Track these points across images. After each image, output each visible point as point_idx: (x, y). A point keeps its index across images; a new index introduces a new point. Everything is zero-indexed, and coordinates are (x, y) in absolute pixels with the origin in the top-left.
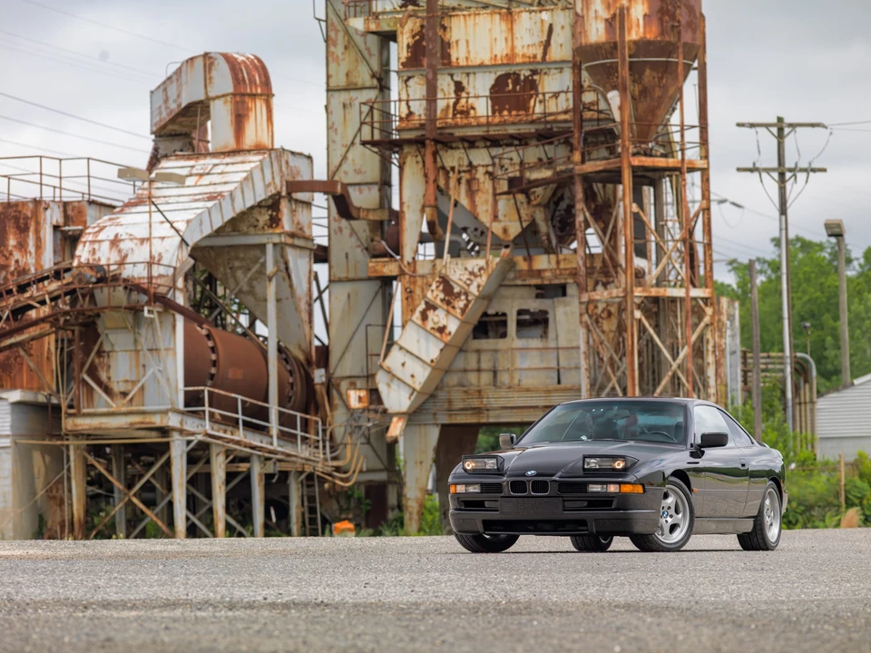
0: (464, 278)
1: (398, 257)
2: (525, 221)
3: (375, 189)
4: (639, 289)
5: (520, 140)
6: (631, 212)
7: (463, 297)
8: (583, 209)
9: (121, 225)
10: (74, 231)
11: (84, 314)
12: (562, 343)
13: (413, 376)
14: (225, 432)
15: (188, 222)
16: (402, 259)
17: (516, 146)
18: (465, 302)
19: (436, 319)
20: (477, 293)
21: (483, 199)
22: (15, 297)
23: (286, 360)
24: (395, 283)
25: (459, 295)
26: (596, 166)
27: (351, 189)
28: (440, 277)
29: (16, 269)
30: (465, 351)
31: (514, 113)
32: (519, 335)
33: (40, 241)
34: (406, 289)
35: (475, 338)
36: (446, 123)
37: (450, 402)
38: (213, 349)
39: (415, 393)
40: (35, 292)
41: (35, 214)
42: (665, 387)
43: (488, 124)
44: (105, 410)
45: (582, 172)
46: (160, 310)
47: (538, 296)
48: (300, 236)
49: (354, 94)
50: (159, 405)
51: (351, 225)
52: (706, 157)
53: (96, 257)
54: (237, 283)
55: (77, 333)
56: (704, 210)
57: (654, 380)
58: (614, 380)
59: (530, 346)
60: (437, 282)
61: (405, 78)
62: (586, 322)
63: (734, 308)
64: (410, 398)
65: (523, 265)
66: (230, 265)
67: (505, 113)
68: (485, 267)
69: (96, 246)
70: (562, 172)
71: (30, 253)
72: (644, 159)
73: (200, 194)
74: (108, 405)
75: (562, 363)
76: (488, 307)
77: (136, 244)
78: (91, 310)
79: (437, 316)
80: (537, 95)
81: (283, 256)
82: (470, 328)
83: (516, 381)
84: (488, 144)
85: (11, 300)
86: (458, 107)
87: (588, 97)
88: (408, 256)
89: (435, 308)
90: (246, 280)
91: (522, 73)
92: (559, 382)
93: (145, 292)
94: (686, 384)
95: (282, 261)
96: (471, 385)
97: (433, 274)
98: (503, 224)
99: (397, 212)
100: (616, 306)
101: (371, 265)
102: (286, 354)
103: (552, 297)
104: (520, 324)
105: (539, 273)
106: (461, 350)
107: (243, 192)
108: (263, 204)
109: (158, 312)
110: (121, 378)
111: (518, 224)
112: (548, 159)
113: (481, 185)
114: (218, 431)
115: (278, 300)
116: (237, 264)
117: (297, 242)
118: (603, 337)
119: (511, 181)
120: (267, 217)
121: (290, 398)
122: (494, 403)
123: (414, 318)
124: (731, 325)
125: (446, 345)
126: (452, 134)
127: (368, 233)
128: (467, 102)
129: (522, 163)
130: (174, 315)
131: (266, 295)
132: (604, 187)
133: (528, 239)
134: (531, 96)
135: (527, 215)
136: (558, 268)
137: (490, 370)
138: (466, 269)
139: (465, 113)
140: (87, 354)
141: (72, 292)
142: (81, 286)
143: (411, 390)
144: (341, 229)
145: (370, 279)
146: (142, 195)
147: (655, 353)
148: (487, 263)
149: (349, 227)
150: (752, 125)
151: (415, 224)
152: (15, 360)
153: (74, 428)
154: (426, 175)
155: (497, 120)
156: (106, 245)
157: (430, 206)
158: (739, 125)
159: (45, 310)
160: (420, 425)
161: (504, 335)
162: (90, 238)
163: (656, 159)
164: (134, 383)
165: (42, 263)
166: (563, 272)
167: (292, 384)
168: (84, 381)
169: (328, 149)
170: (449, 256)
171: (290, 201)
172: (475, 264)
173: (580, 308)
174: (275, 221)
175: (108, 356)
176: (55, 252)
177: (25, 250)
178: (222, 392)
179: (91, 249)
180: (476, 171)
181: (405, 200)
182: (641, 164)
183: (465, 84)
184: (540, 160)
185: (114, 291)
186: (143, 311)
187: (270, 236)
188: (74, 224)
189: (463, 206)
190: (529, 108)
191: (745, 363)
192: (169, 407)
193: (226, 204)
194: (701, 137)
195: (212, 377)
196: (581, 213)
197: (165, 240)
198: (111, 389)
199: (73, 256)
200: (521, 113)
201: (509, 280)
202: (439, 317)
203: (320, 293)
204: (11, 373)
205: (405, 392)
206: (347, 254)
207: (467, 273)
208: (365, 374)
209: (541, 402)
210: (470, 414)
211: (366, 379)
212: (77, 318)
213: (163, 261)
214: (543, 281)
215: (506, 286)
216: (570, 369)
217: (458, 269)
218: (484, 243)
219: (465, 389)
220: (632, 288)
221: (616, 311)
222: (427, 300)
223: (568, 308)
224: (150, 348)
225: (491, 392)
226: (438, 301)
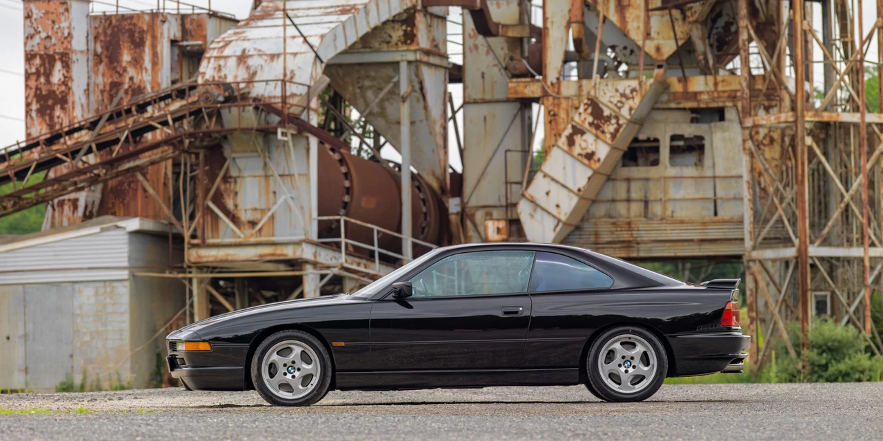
0: (615, 100)
1: (540, 77)
2: (681, 39)
3: (514, 4)
4: (810, 113)
6: (802, 29)
7: (613, 121)
8: (747, 27)
9: (249, 40)
10: (192, 46)
11: (210, 136)
12: (720, 171)
13: (558, 206)
14: (359, 264)
15: (322, 37)
16: (544, 80)
18: (615, 126)
19: (584, 145)
20: (628, 117)
21: (633, 15)
22: (135, 117)
23: (419, 188)
25: (608, 119)
27: (489, 4)
28: (588, 99)
29: (130, 87)
30: (614, 180)
32: (673, 164)
33: (157, 57)
34: (549, 112)
35: (624, 165)
37: (597, 234)
38: (347, 175)
39: (560, 225)
40: (156, 111)
41: (152, 27)
42: (837, 220)
44: (232, 240)
46: (294, 132)
47: (693, 121)
48: (437, 51)
50: (291, 235)
51: (487, 42)
53: (222, 74)
54: (367, 105)
55: (201, 156)
56: (878, 28)
57: (820, 212)
58: (781, 210)
59: (685, 175)
60: (585, 104)
62: (750, 149)
64: (555, 230)
65: (677, 87)
66: (360, 85)
68: (638, 88)
69: (222, 62)
71: (146, 69)
73: (332, 7)
74: (234, 235)
75: (720, 194)
76: (639, 131)
77: (266, 61)
78: (218, 132)
79: (585, 141)
81: (417, 75)
82: (619, 154)
83: (669, 213)
85: (130, 121)
88: (552, 75)
89: (582, 133)
90: (377, 100)
92: (716, 214)
93: (278, 112)
94: (860, 217)
95: (416, 80)
96: (620, 216)
97: (579, 96)
98: (655, 42)
99: (538, 28)
100: (779, 131)
101: (511, 85)
102: (418, 181)
103: (709, 122)
104: (674, 151)
105: (695, 95)
106: (610, 178)
107: (377, 6)
108: (397, 18)
109: (292, 135)
110: (249, 206)
111: (673, 42)
114: (352, 264)
115: (412, 123)
116: (367, 83)
117: (433, 60)
118: (767, 166)
120: (401, 33)
121: (424, 228)
122: (645, 236)
123: (560, 143)
125: (596, 172)
127: (506, 51)
130: (307, 138)
131: (399, 118)
132: (767, 3)
133: (684, 56)
135: (682, 32)
136: (716, 90)
137: (641, 201)
138: (617, 91)
140: (212, 179)
141: (197, 113)
142: (209, 105)
143: (556, 221)
144: (476, 47)
145: (508, 101)
146: (267, 7)
148: (640, 84)
149: (486, 45)
151: (559, 42)
152: (129, 185)
153: (198, 260)
156: (232, 62)
157: (577, 22)
159: (168, 132)
161: (655, 163)
162: (215, 53)
164: (263, 211)
165: (159, 80)
166: (721, 94)
167: (425, 214)
168: (208, 208)
170: (598, 76)
171: (425, 15)
172: (626, 86)
173: (743, 134)
174: (410, 37)
175: (235, 182)
176: (172, 69)
177: (141, 67)
178: (358, 222)
179: (216, 65)
181: (548, 15)
185: (244, 111)
186: (276, 133)
187: (404, 53)
188: (193, 38)
189: (612, 23)
192: (303, 237)
193: (361, 17)
195: (345, 205)
196: (745, 27)
197: (298, 56)
198: (239, 218)
199: (196, 73)
201: (662, 103)
202: (588, 142)
203: (454, 113)
204: (124, 199)
205: (550, 223)
206: (483, 74)
207: (618, 94)
208: (504, 203)
209: (697, 236)
210: (619, 248)
211: (504, 209)
212: (202, 140)
213: (296, 79)
214: (699, 104)
215: (659, 109)
216: (728, 200)
217: (608, 90)
218: (634, 62)
219: (613, 220)
220: (802, 111)
221: (780, 137)
222: (574, 124)
223: (727, 134)
224: (281, 173)
225: (641, 224)
226: (587, 125)
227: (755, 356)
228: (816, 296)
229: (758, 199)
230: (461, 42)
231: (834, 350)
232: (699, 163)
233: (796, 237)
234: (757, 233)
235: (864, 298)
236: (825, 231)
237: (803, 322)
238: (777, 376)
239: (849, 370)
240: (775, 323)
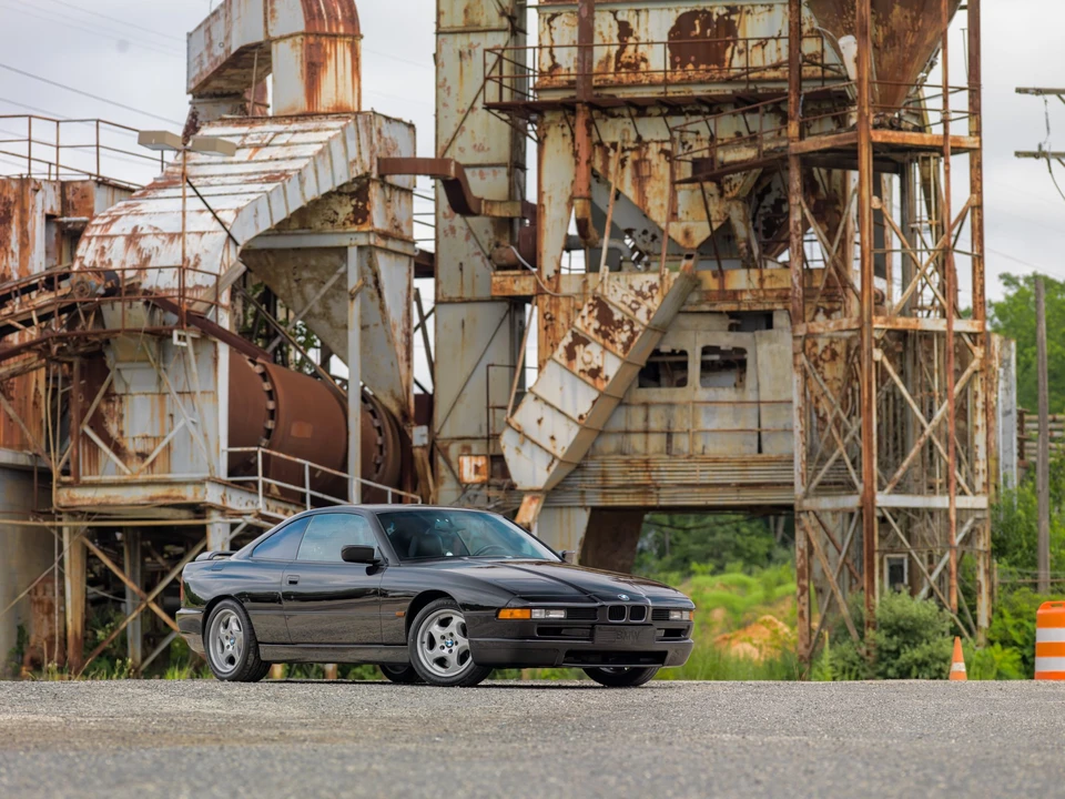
0: (628, 300)
1: (535, 270)
2: (716, 221)
3: (503, 172)
4: (881, 319)
5: (710, 106)
6: (870, 207)
7: (626, 327)
8: (800, 204)
9: (143, 214)
10: (75, 223)
11: (87, 341)
12: (766, 395)
13: (553, 438)
14: (286, 512)
15: (238, 211)
16: (540, 273)
17: (706, 114)
18: (629, 334)
19: (587, 358)
20: (646, 322)
21: (656, 189)
23: (372, 412)
24: (528, 307)
25: (620, 324)
26: (821, 142)
27: (468, 172)
28: (594, 298)
30: (627, 404)
31: (702, 67)
32: (704, 385)
33: (27, 236)
34: (545, 316)
35: (641, 386)
36: (605, 80)
37: (604, 475)
38: (271, 394)
39: (556, 463)
40: (17, 307)
41: (21, 196)
42: (914, 460)
43: (666, 83)
44: (115, 478)
45: (800, 151)
46: (196, 336)
47: (732, 328)
48: (397, 235)
49: (474, 38)
50: (192, 472)
51: (467, 223)
52: (977, 132)
53: (106, 259)
54: (306, 302)
55: (76, 366)
56: (973, 208)
57: (895, 449)
58: (841, 448)
59: (721, 399)
60: (590, 305)
61: (548, 16)
62: (802, 365)
63: (1009, 349)
64: (548, 469)
65: (711, 284)
66: (297, 277)
67: (690, 67)
68: (658, 285)
69: (106, 243)
70: (771, 151)
71: (12, 252)
72: (890, 133)
73: (256, 173)
74: (119, 471)
75: (765, 424)
76: (661, 341)
77: (164, 242)
78: (97, 334)
79: (589, 353)
80: (735, 42)
81: (371, 264)
82: (635, 371)
83: (699, 448)
84: (666, 110)
86: (623, 59)
87: (809, 46)
88: (548, 269)
89: (586, 342)
90: (318, 297)
91: (715, 10)
92: (760, 451)
93: (175, 309)
94: (945, 456)
95: (370, 271)
96: (636, 452)
97: (584, 294)
98: (684, 225)
99: (533, 206)
100: (843, 343)
101: (494, 279)
102: (374, 403)
103: (752, 330)
104: (707, 367)
105: (735, 294)
106: (622, 403)
107: (316, 172)
108: (345, 189)
109: (193, 338)
110: (138, 434)
111: (706, 224)
112: (750, 133)
113: (654, 169)
114: (276, 511)
115: (364, 328)
116: (306, 274)
117: (392, 245)
118: (826, 388)
119: (697, 164)
120: (350, 209)
121: (379, 466)
122: (668, 479)
123: (556, 356)
124: (1005, 374)
125: (602, 394)
126: (613, 96)
127: (491, 235)
128: (636, 51)
129: (712, 138)
130: (215, 343)
131: (347, 321)
132: (829, 174)
133: (720, 245)
134: (727, 46)
135: (718, 212)
136: (762, 288)
137: (663, 432)
138: (631, 287)
139: (633, 67)
140: (90, 398)
141: (71, 308)
142: (84, 299)
143: (551, 458)
144: (453, 229)
145: (493, 300)
146: (173, 173)
147: (899, 412)
148: (661, 279)
149: (465, 227)
150: (1039, 92)
151: (559, 223)
153: (70, 503)
154: (575, 154)
155: (678, 76)
156: (120, 242)
157: (581, 197)
158: (1019, 91)
159: (32, 334)
160: (561, 507)
161: (683, 383)
162: (98, 232)
163: (907, 134)
164: (156, 440)
165: (30, 267)
166: (769, 294)
167: (381, 447)
168: (85, 435)
169: (436, 116)
170: (607, 268)
171: (382, 186)
172: (643, 280)
173: (794, 345)
174: (361, 215)
175: (121, 402)
176: (47, 252)
177: (6, 249)
178: (282, 455)
179: (98, 247)
180: (647, 148)
181: (545, 187)
182: (884, 140)
183: (633, 25)
184: (738, 134)
185: (131, 307)
186: (171, 337)
187: (353, 236)
188: (76, 212)
189: (627, 199)
190: (724, 61)
191: (1021, 429)
192: (207, 475)
193: (293, 186)
194: (971, 104)
195: (269, 433)
196: (798, 210)
197: (206, 236)
198: (124, 448)
199: (73, 258)
200: (712, 67)
201: (691, 304)
202: (592, 355)
203: (423, 318)
205: (542, 461)
206: (461, 264)
207: (633, 292)
208: (485, 434)
209: (735, 479)
210: (633, 494)
211: (485, 441)
212: (76, 346)
213: (202, 267)
214: (739, 306)
215: (686, 312)
216: (776, 432)
217: (620, 286)
218: (656, 252)
219: (627, 458)
220: (870, 316)
221: (844, 351)
222: (575, 331)
223: (775, 346)
224: (180, 390)
225: (662, 462)
226: (591, 333)
227: (807, 638)
228: (889, 559)
229: (815, 431)
230: (433, 223)
231: (907, 632)
232: (740, 384)
233: (861, 481)
234: (810, 476)
235: (948, 561)
236: (899, 473)
237: (868, 593)
238: (832, 665)
239: (927, 659)
240: (832, 594)
